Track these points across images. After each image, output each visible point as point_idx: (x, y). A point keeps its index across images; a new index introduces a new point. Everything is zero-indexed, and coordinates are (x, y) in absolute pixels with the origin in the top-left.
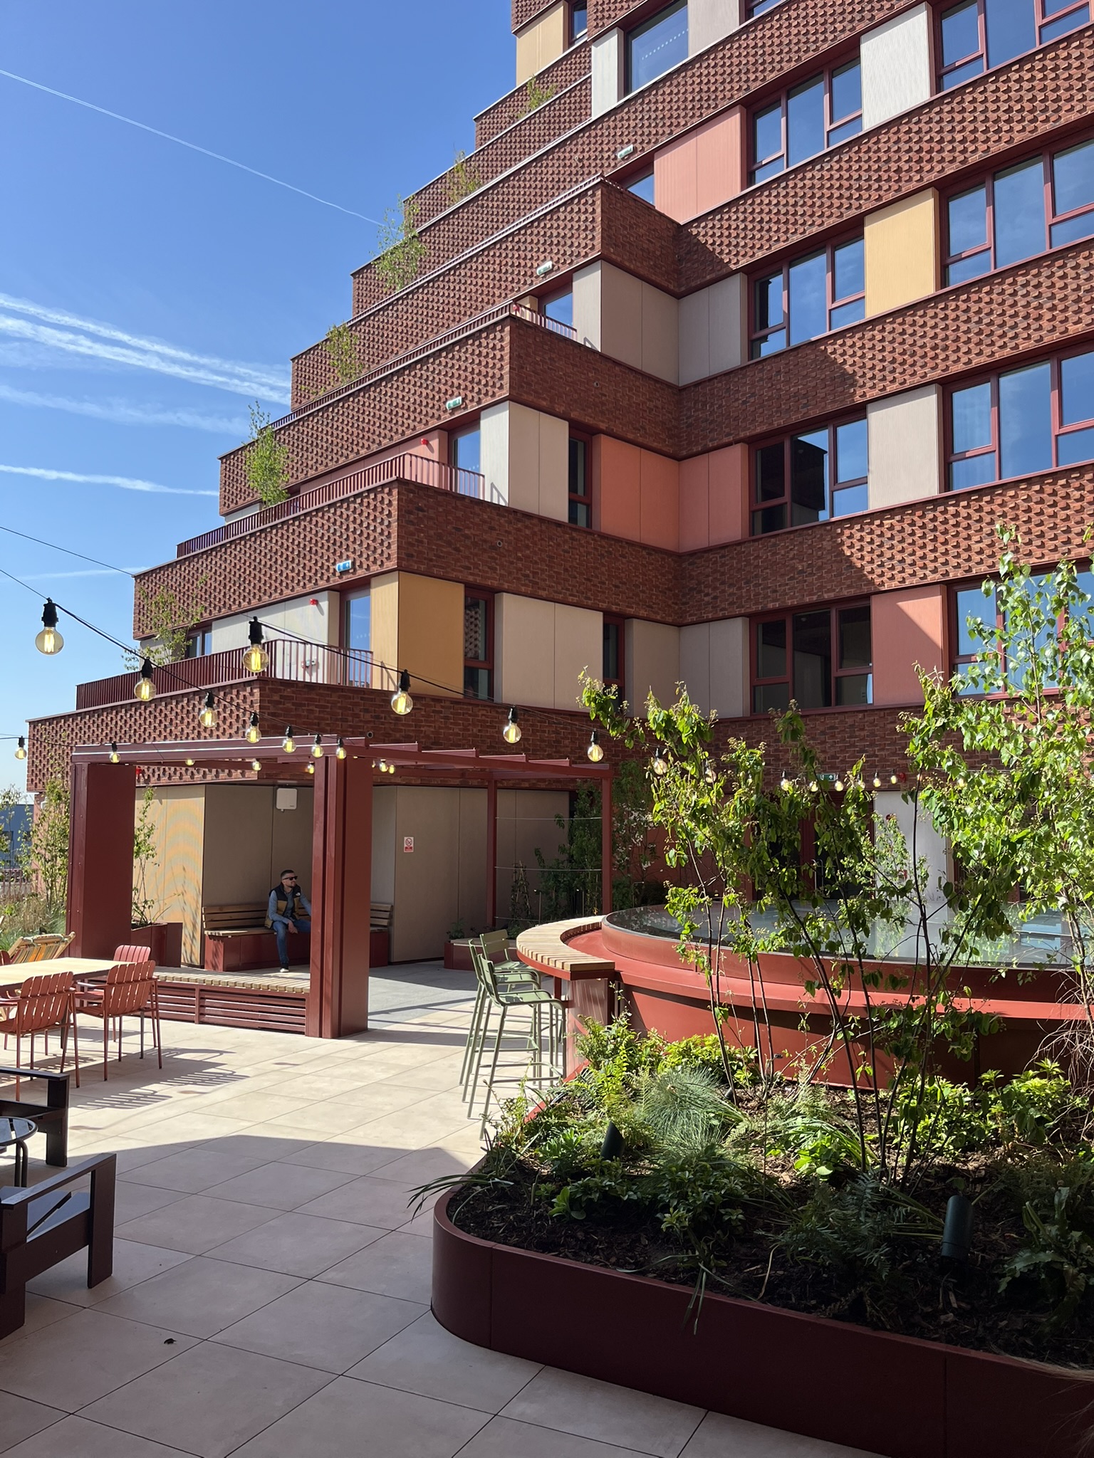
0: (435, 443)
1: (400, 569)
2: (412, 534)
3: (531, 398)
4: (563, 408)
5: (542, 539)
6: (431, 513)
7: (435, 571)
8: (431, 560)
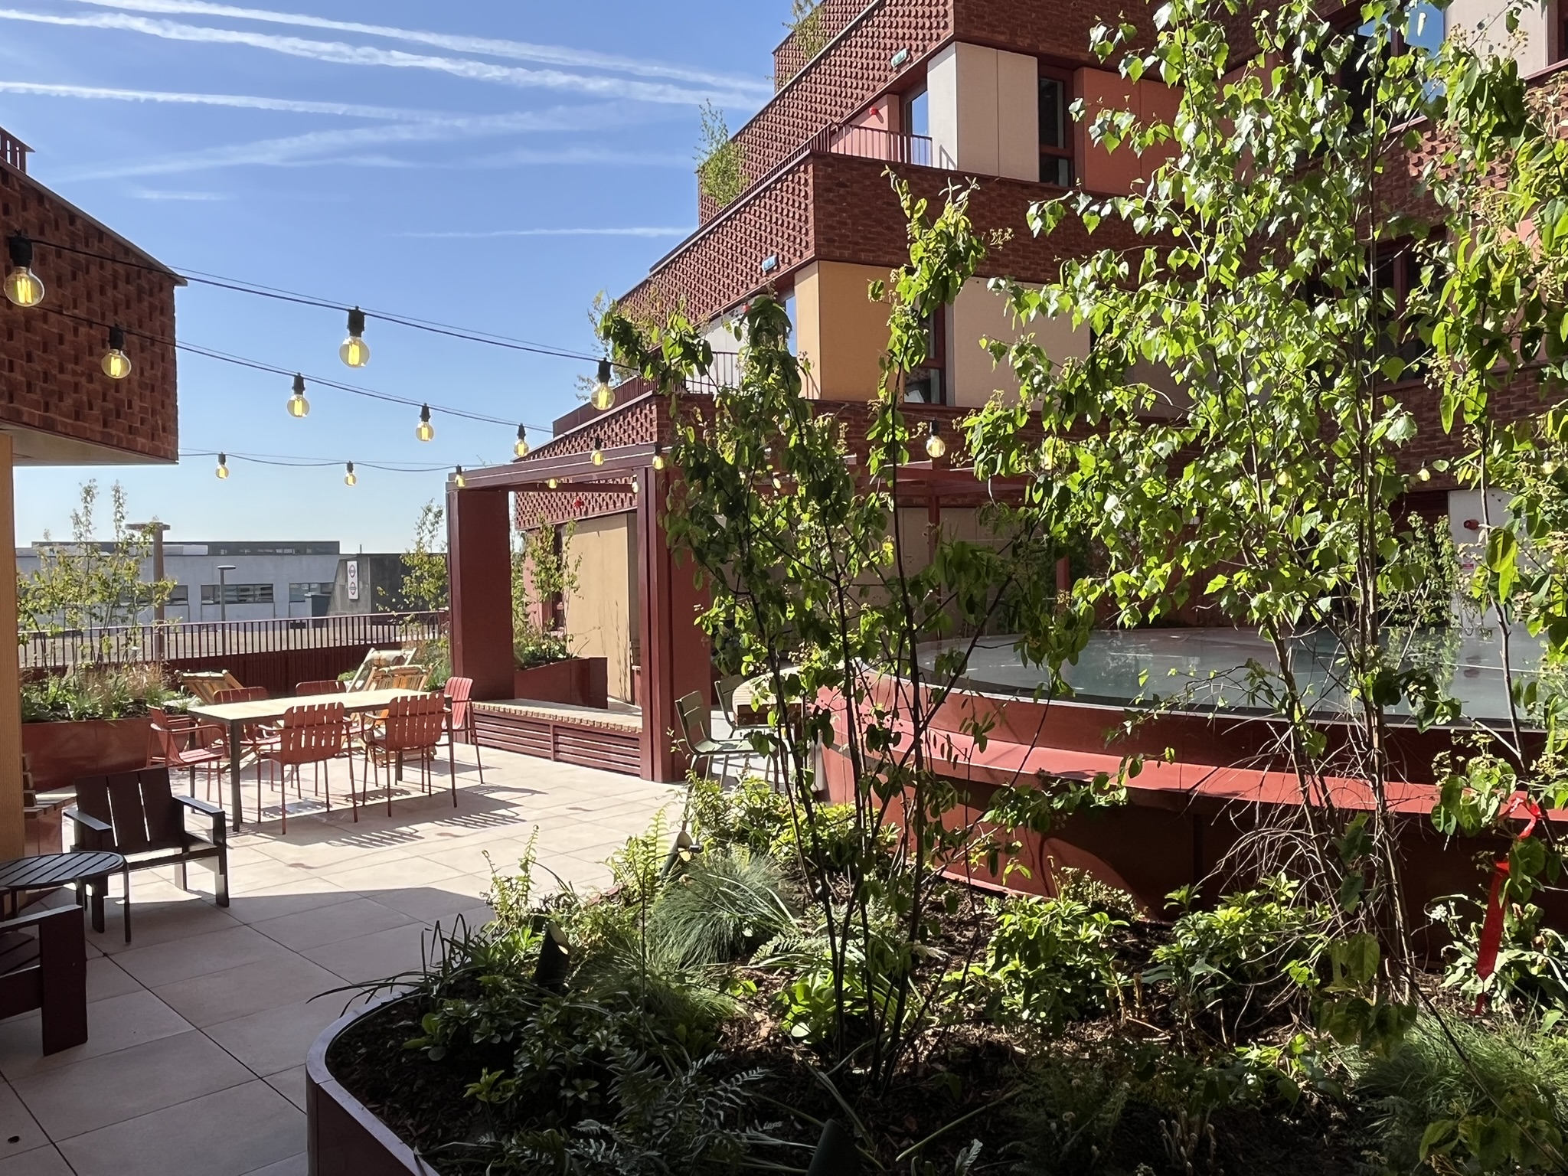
0: (884, 111)
1: (818, 257)
2: (832, 215)
3: (984, 34)
4: (1028, 41)
5: (1003, 206)
6: (856, 188)
7: (863, 256)
8: (857, 243)
